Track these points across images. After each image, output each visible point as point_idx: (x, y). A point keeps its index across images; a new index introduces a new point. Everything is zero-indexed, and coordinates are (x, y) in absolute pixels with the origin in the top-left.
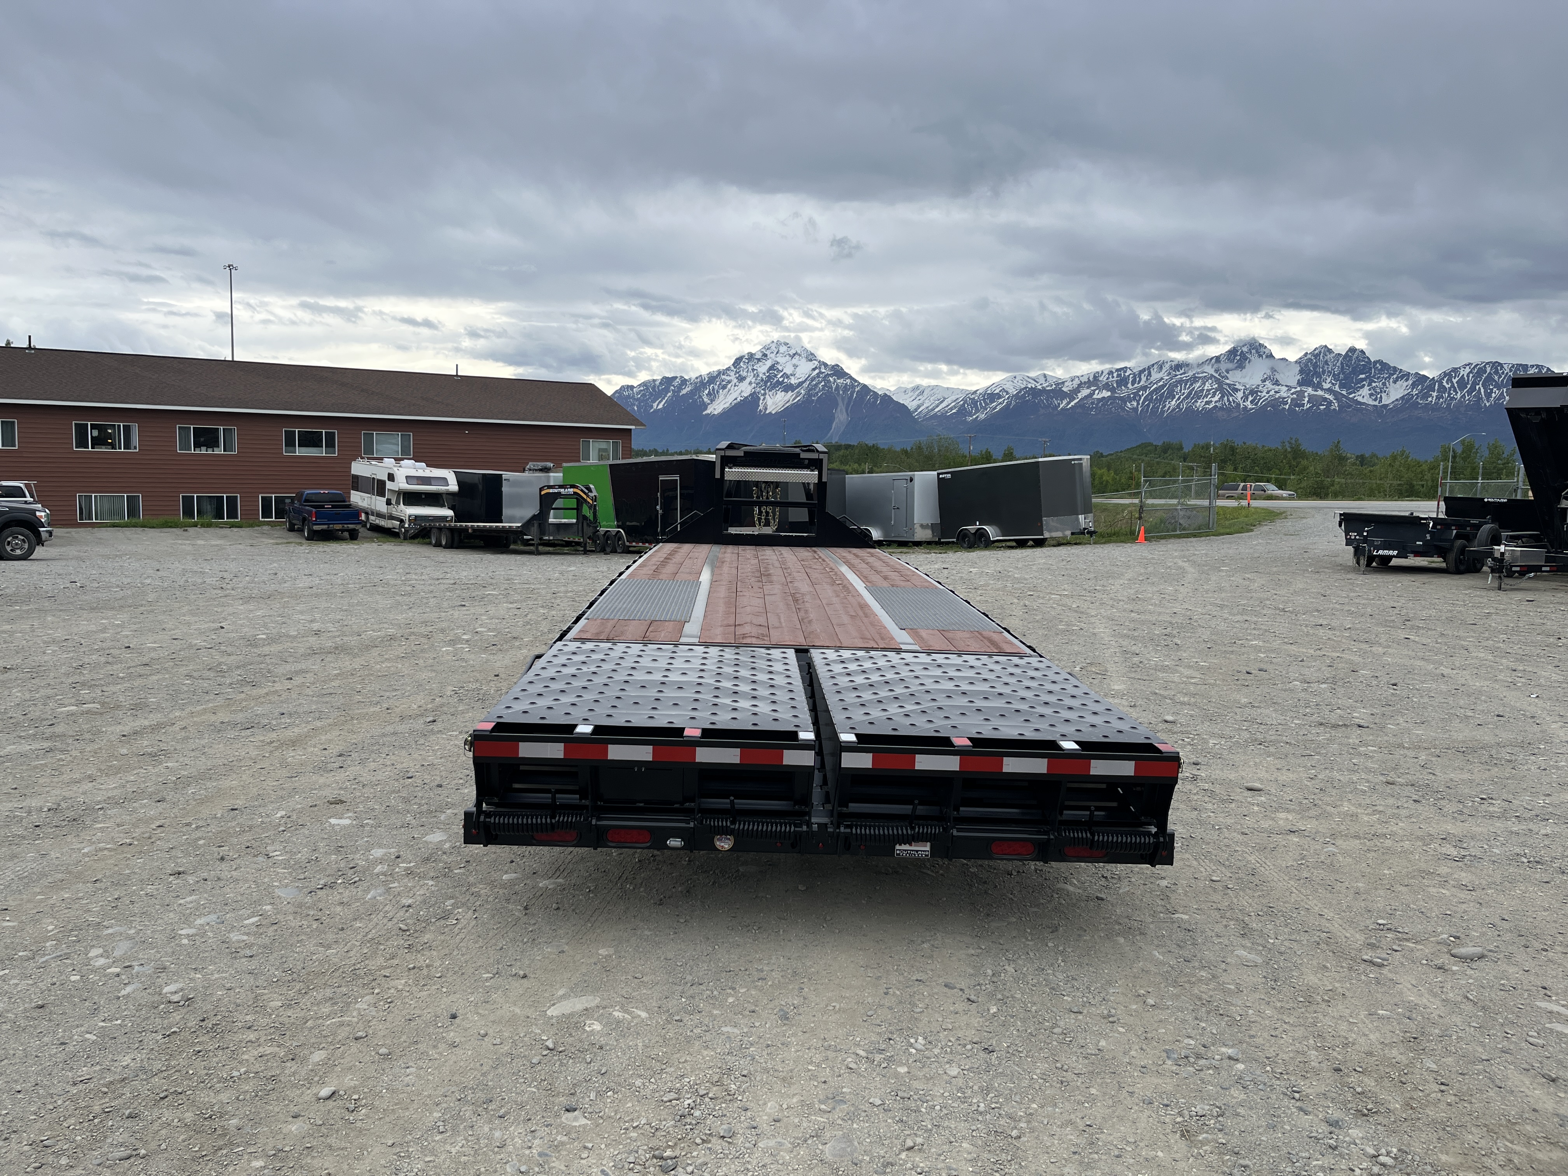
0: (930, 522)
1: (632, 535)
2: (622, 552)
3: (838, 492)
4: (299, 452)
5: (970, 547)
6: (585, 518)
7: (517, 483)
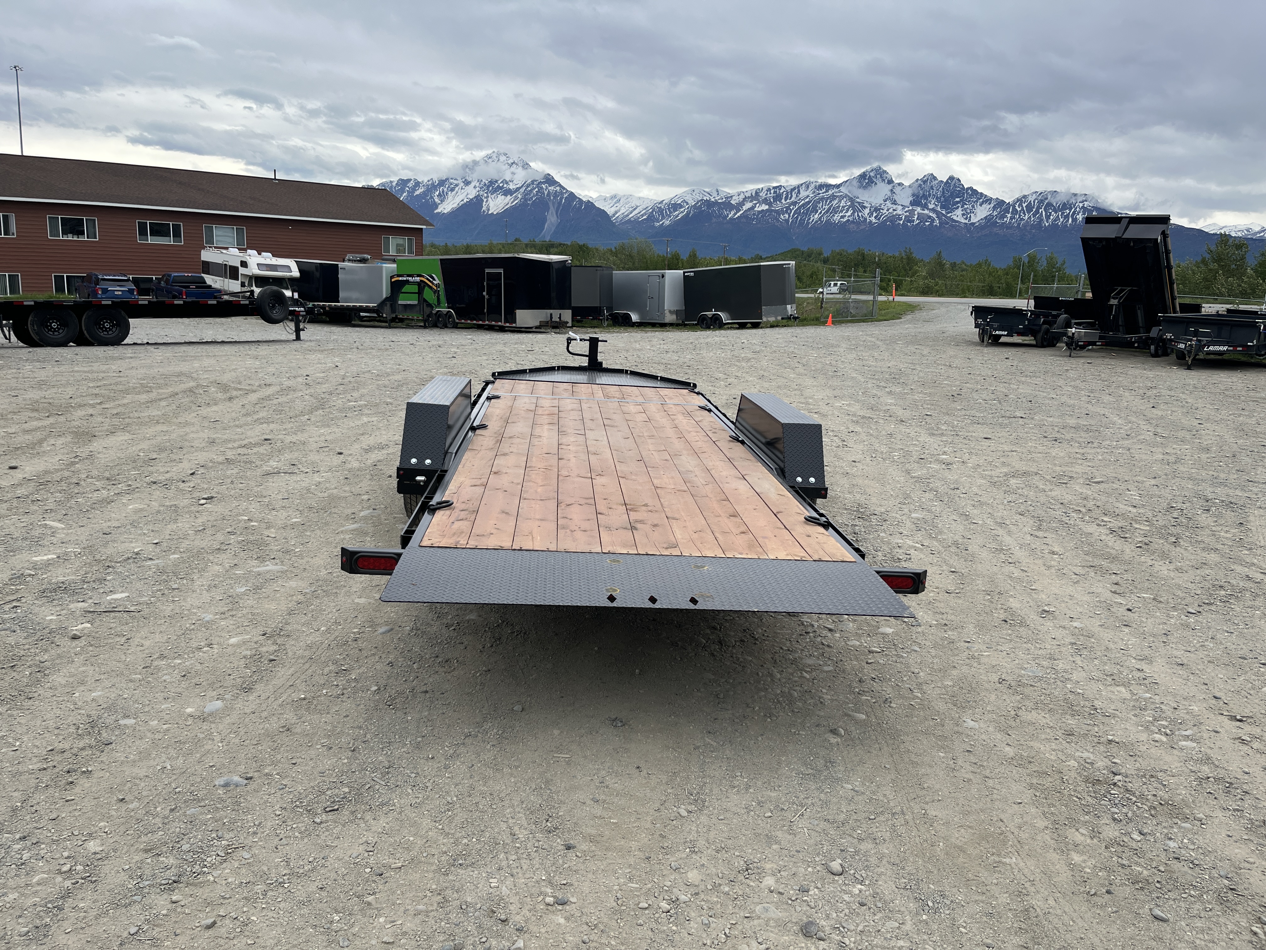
0: (675, 309)
1: (460, 315)
2: (453, 328)
3: (607, 284)
4: (151, 240)
5: (708, 328)
6: (425, 300)
7: (352, 271)
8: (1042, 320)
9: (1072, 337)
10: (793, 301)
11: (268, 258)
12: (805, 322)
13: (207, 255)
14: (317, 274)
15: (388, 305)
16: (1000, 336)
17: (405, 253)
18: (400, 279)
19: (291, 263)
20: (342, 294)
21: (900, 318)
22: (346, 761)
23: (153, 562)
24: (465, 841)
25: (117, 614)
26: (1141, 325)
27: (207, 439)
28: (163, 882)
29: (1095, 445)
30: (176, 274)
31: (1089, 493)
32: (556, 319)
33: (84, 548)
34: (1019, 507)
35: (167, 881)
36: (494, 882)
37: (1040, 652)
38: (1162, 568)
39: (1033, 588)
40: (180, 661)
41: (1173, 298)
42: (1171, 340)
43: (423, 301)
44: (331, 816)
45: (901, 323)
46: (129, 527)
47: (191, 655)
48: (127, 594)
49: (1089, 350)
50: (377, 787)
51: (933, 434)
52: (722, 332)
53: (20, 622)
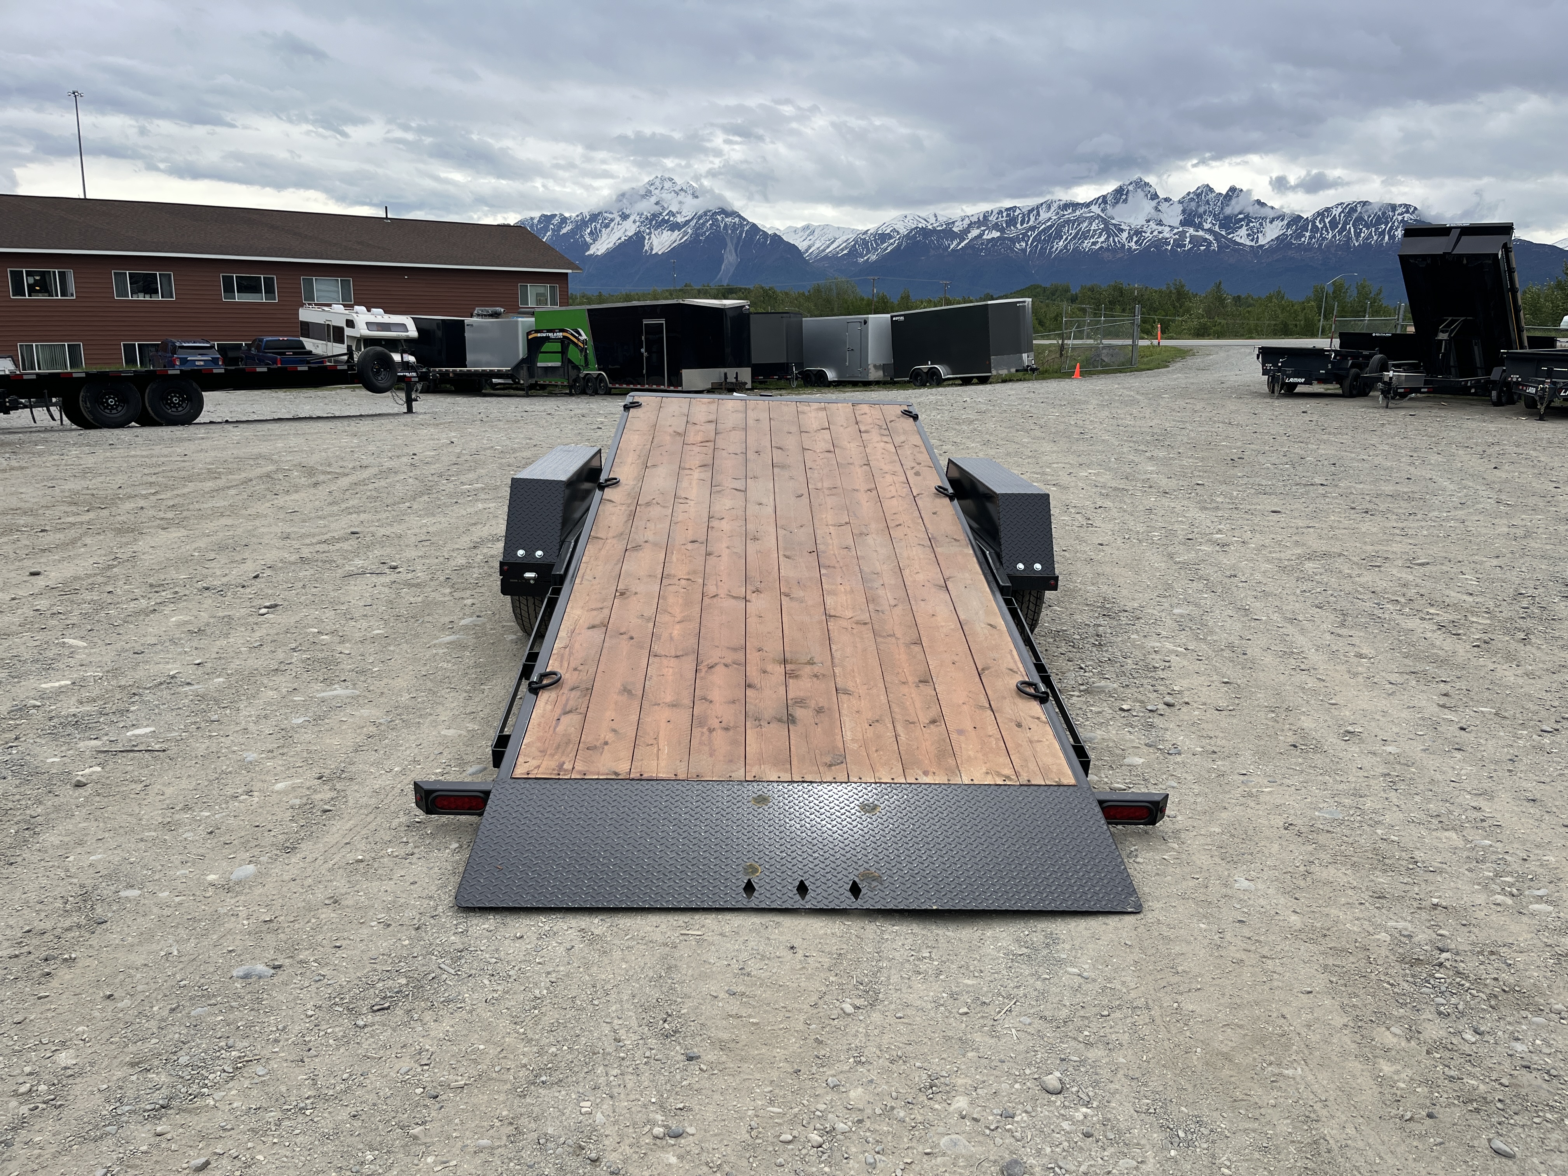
0: (882, 363)
1: (614, 378)
2: (605, 394)
3: (796, 336)
4: (238, 298)
5: (923, 385)
6: (570, 361)
7: (480, 328)
8: (1350, 362)
9: (1389, 383)
10: (1029, 348)
11: (379, 315)
12: (1046, 375)
13: (307, 314)
14: (439, 334)
15: (525, 368)
16: (1295, 385)
17: (546, 304)
18: (539, 335)
19: (407, 321)
20: (470, 357)
21: (1167, 366)
22: (407, 942)
23: (191, 688)
24: (553, 1049)
25: (137, 754)
26: (1478, 365)
27: (279, 534)
28: (149, 1107)
29: (1419, 516)
30: (270, 338)
31: (1411, 578)
32: (731, 379)
33: (108, 672)
34: (1317, 598)
35: (153, 1106)
36: (586, 1106)
37: (1342, 787)
38: (1506, 673)
39: (1333, 701)
40: (208, 814)
41: (1520, 330)
42: (1517, 383)
43: (567, 362)
44: (378, 1017)
45: (1168, 372)
46: (167, 644)
47: (223, 806)
48: (152, 729)
49: (1411, 399)
50: (444, 976)
51: (1206, 509)
52: (940, 389)
53: (13, 766)
